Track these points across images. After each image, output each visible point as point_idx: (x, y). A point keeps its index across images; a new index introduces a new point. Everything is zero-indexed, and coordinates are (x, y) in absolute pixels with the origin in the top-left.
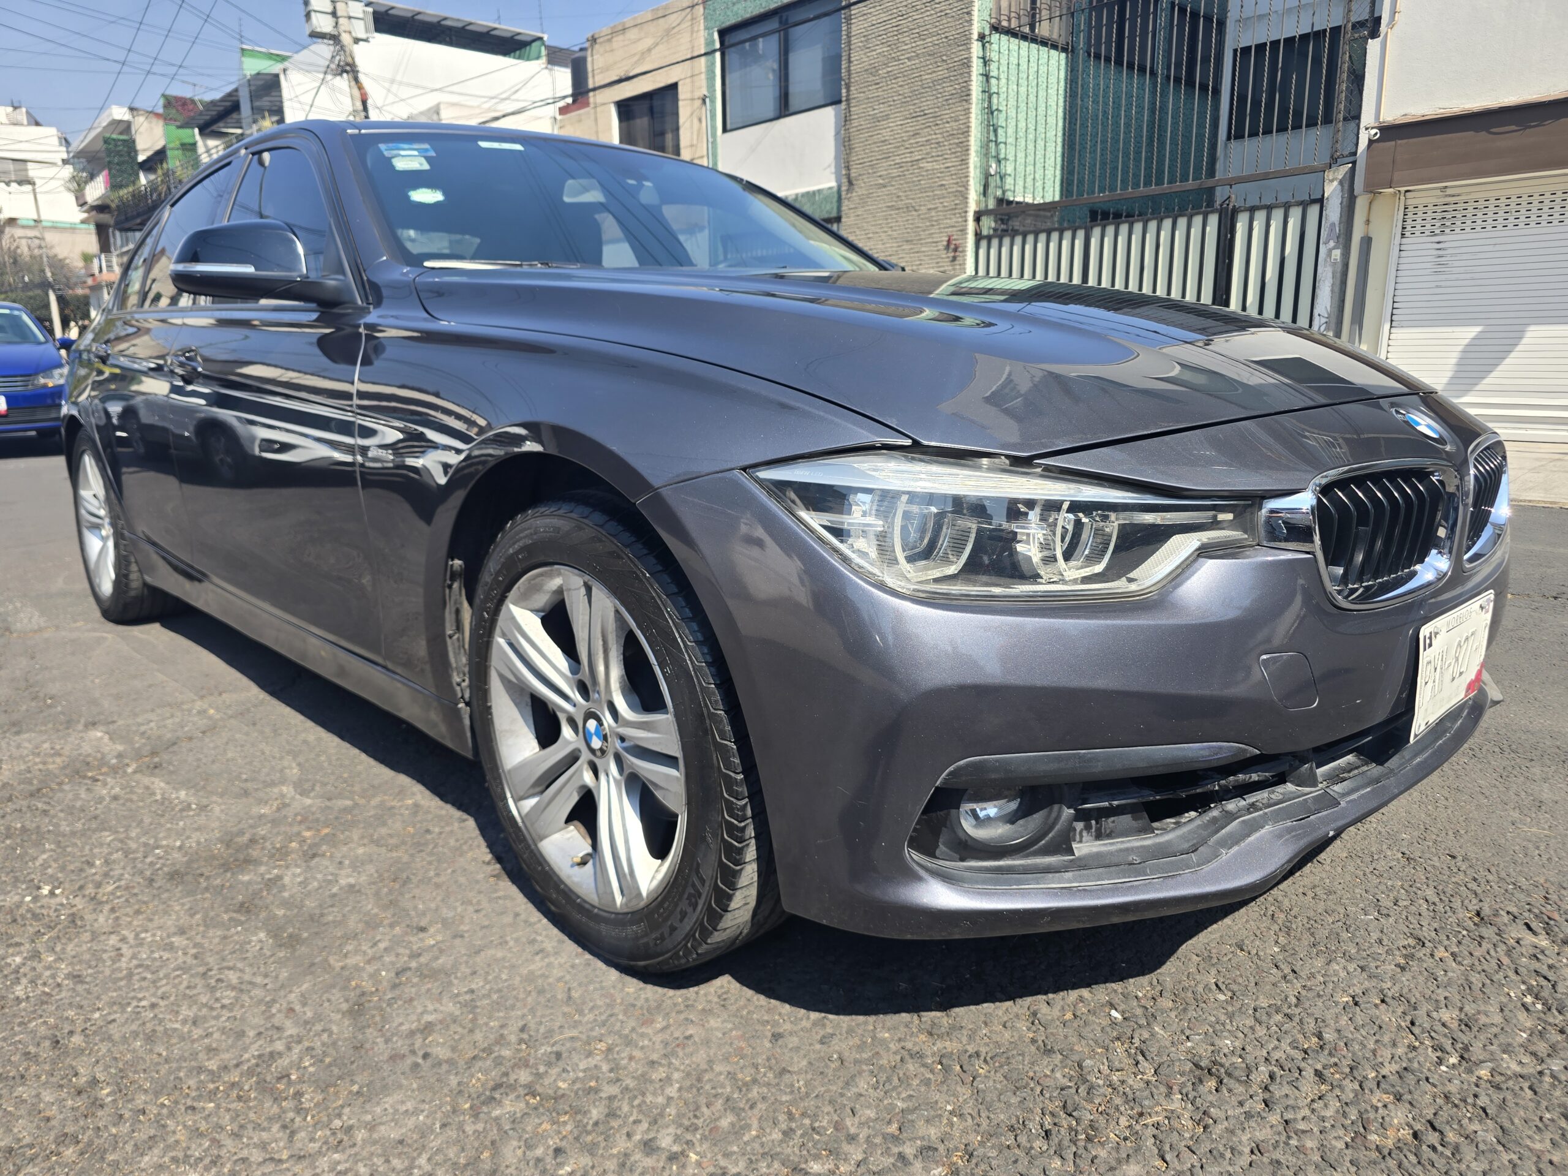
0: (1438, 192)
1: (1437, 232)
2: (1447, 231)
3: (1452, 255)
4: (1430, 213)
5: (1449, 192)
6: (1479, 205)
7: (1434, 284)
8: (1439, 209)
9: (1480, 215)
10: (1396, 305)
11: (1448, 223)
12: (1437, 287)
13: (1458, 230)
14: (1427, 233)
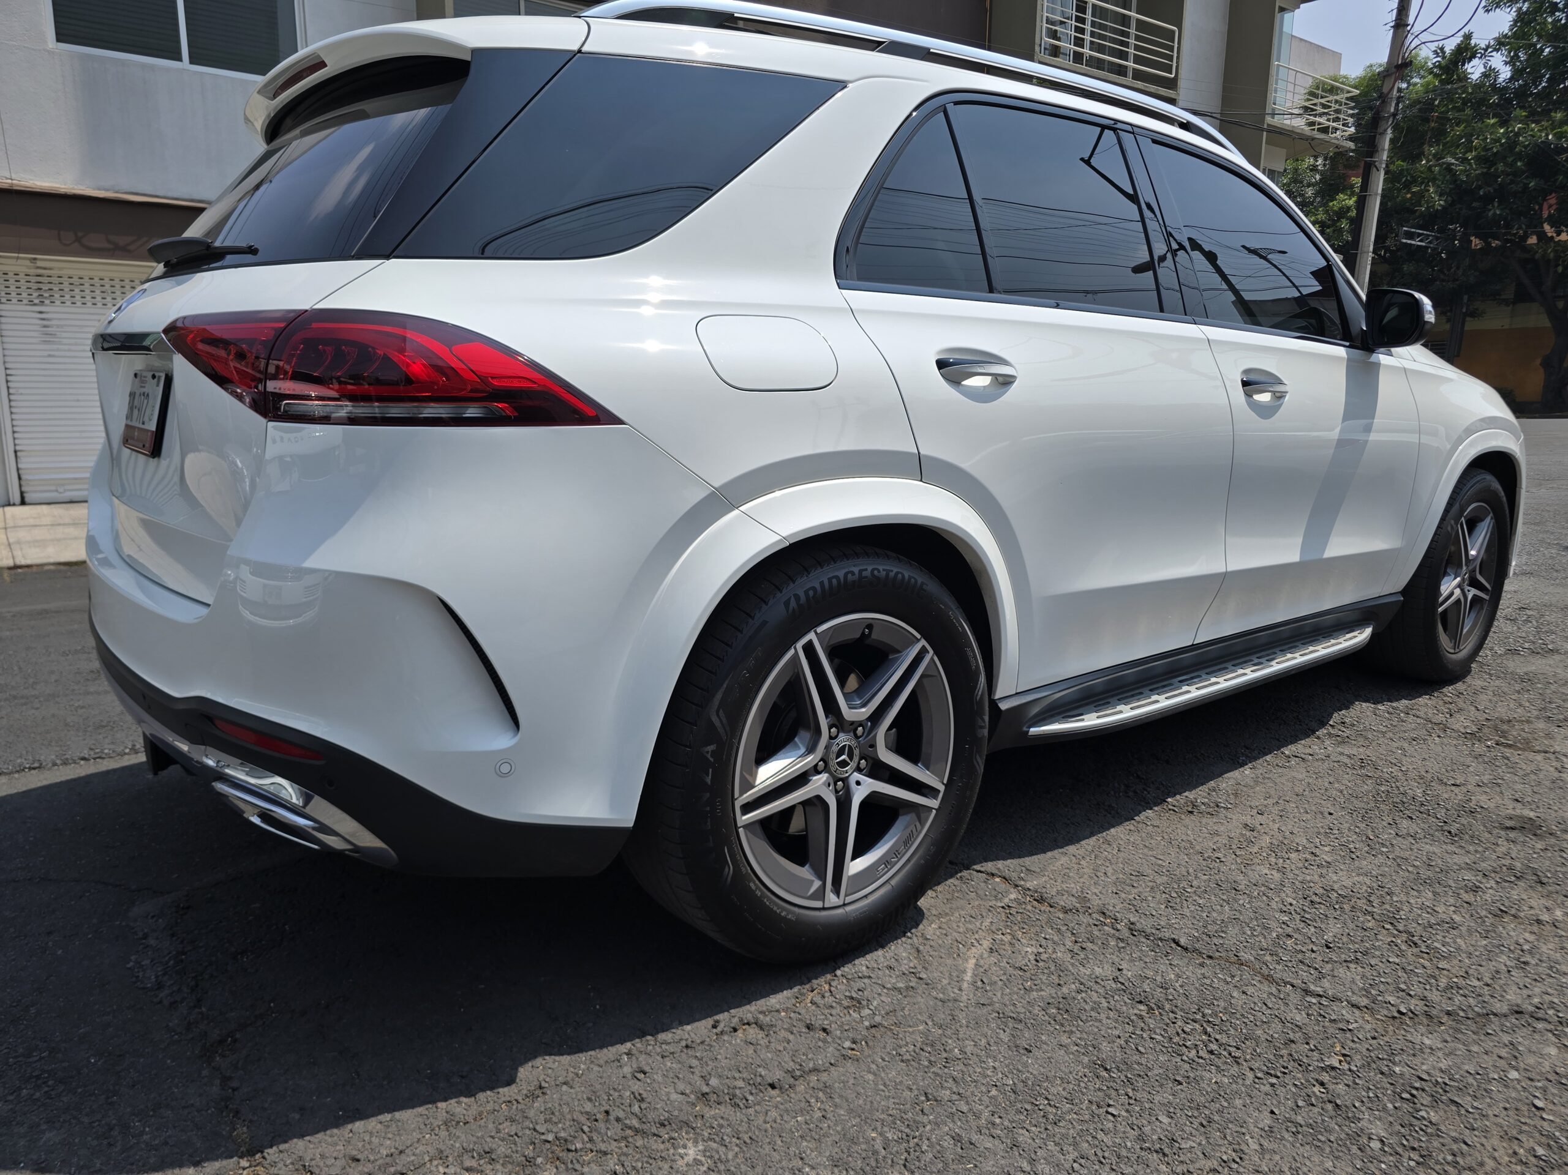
0: (28, 263)
1: (36, 301)
2: (47, 302)
3: (58, 326)
4: (23, 282)
5: (39, 264)
6: (75, 280)
7: (46, 353)
8: (34, 279)
9: (77, 291)
10: (9, 372)
11: (46, 295)
12: (50, 356)
13: (58, 303)
14: (25, 302)
